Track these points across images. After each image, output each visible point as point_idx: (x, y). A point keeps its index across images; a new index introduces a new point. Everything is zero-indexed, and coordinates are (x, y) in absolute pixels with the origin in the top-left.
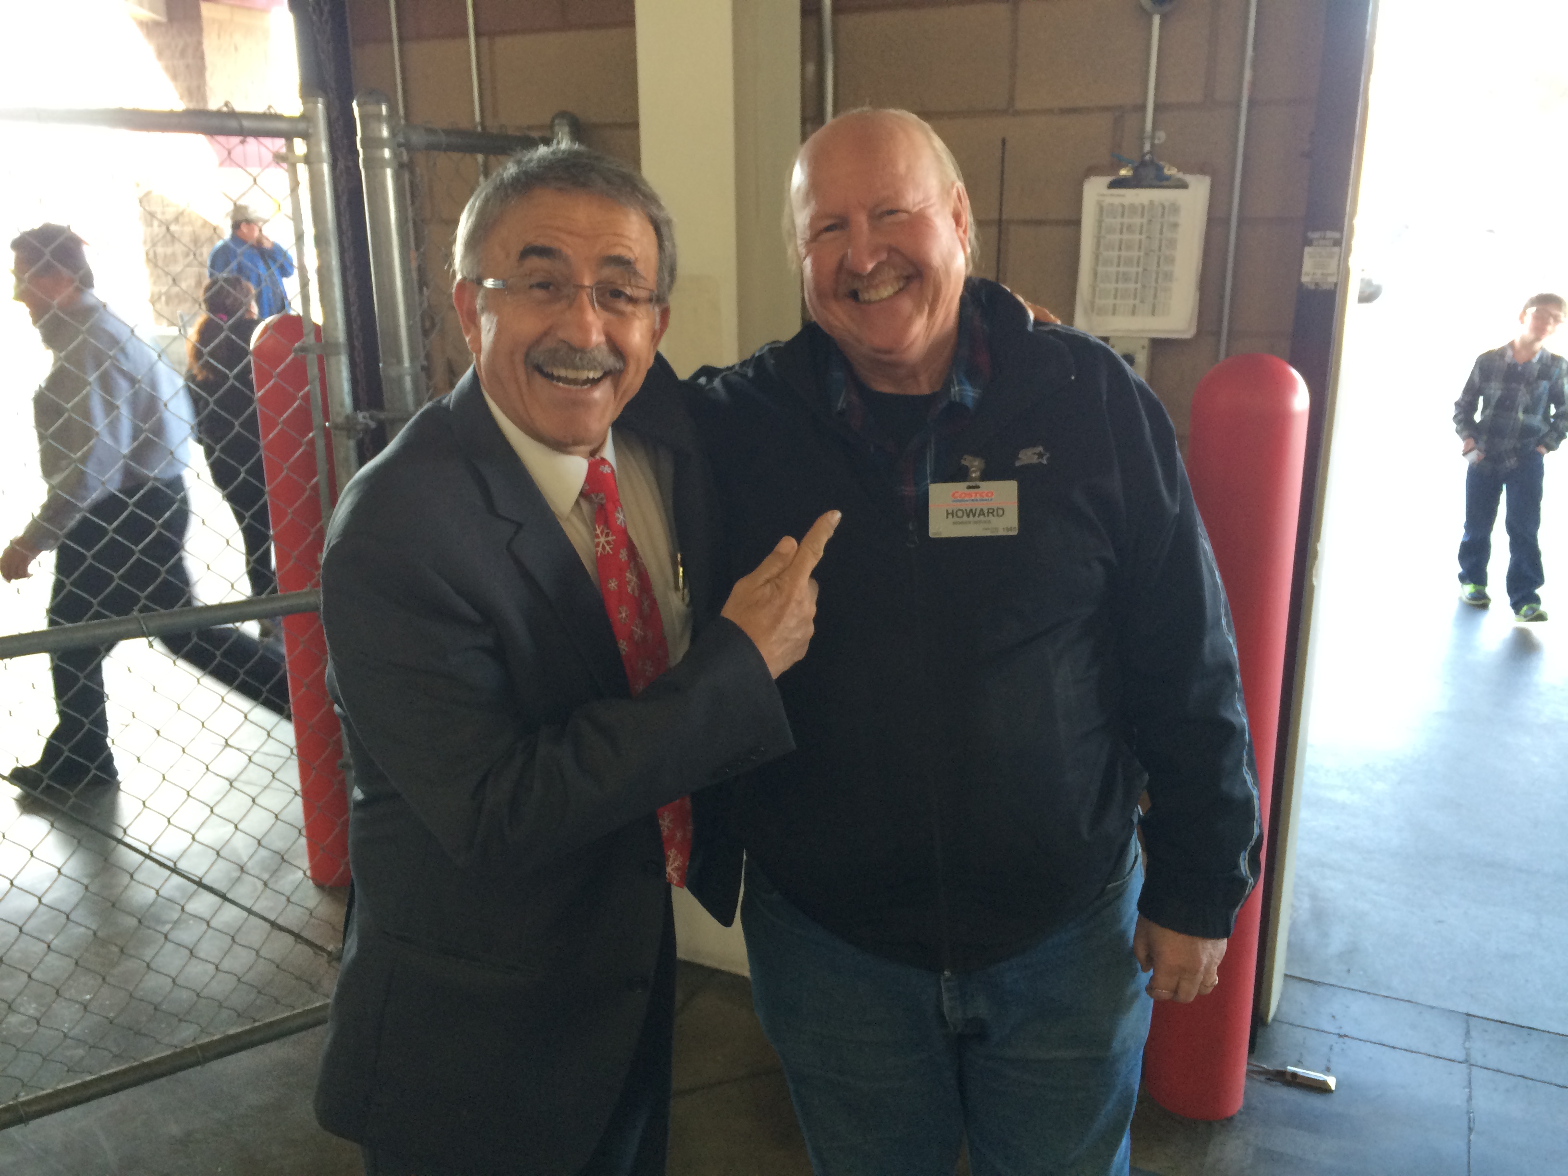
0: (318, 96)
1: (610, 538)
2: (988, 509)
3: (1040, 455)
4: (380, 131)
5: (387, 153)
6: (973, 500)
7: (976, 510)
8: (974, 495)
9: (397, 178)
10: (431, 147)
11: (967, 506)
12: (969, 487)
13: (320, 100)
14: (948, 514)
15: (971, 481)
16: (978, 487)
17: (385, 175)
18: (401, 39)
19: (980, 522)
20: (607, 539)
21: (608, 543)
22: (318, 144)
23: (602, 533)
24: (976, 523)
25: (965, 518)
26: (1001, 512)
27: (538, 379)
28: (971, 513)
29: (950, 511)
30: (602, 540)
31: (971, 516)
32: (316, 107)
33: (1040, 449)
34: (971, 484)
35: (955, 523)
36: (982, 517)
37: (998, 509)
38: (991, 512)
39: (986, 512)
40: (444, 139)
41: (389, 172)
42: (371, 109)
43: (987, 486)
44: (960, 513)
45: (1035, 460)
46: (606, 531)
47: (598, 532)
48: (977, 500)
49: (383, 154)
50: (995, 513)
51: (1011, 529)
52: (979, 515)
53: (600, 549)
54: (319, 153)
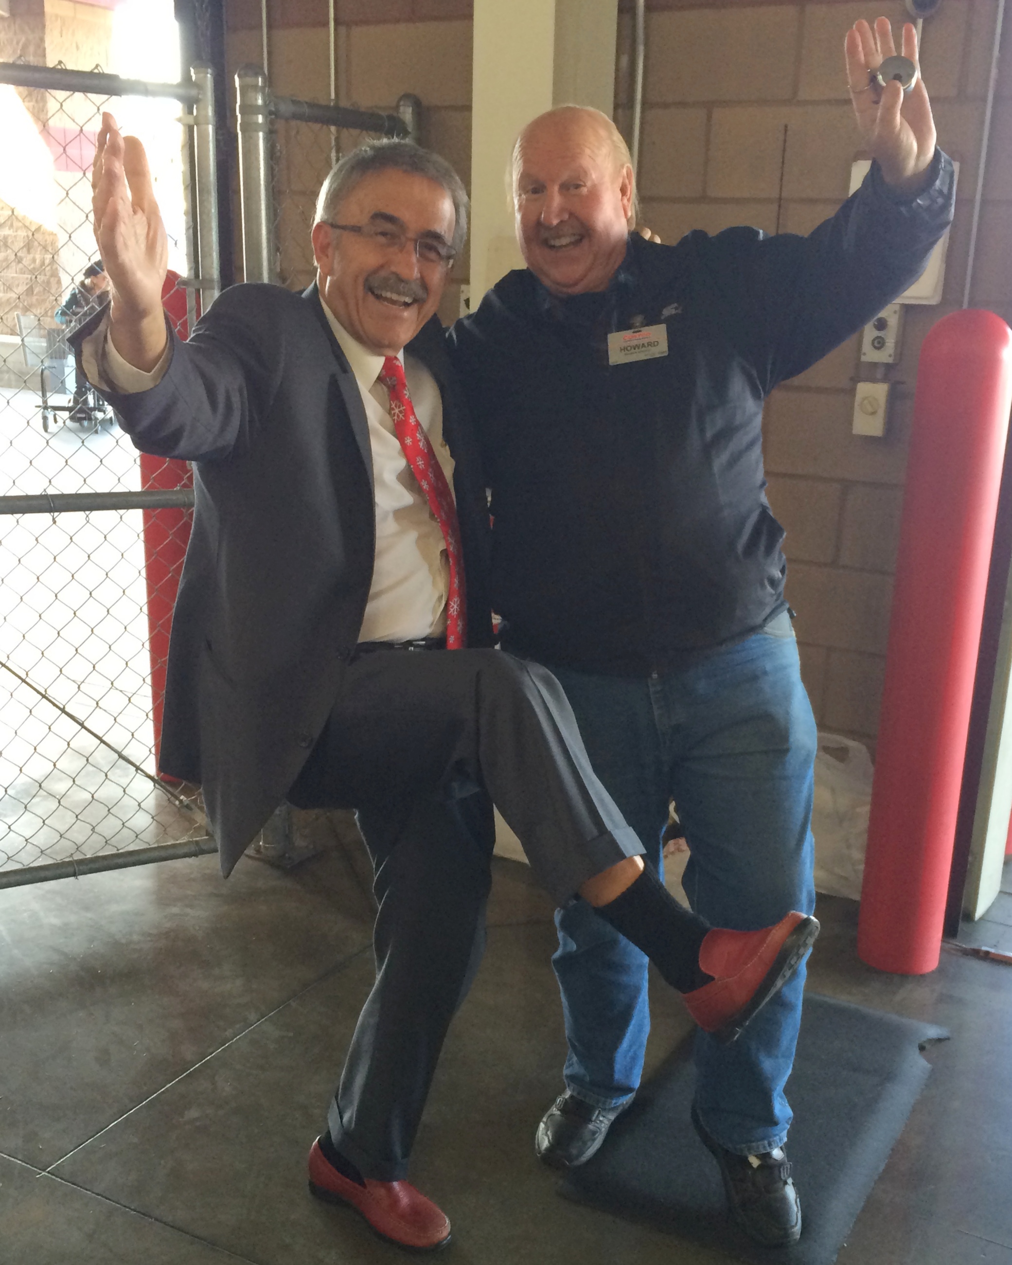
0: (207, 67)
1: (402, 408)
2: (648, 343)
3: (676, 308)
4: (256, 100)
5: (260, 119)
6: (637, 339)
7: (640, 345)
8: (637, 336)
9: (267, 140)
10: (296, 116)
11: (635, 343)
12: (634, 332)
13: (209, 71)
14: (621, 350)
15: (635, 328)
16: (640, 331)
17: (258, 137)
18: (270, 27)
19: (643, 351)
20: (400, 410)
21: (400, 412)
22: (206, 109)
23: (396, 406)
24: (639, 352)
25: (633, 350)
26: (656, 343)
27: (371, 298)
28: (636, 347)
29: (622, 348)
30: (397, 411)
31: (637, 349)
32: (206, 77)
33: (676, 305)
34: (636, 330)
35: (626, 354)
36: (644, 349)
37: (654, 342)
38: (649, 344)
39: (646, 345)
40: (306, 110)
41: (261, 134)
42: (249, 80)
43: (646, 330)
44: (629, 348)
45: (674, 312)
46: (398, 404)
47: (393, 406)
48: (640, 339)
49: (258, 119)
50: (653, 345)
51: (663, 352)
52: (642, 347)
53: (396, 417)
54: (206, 116)
